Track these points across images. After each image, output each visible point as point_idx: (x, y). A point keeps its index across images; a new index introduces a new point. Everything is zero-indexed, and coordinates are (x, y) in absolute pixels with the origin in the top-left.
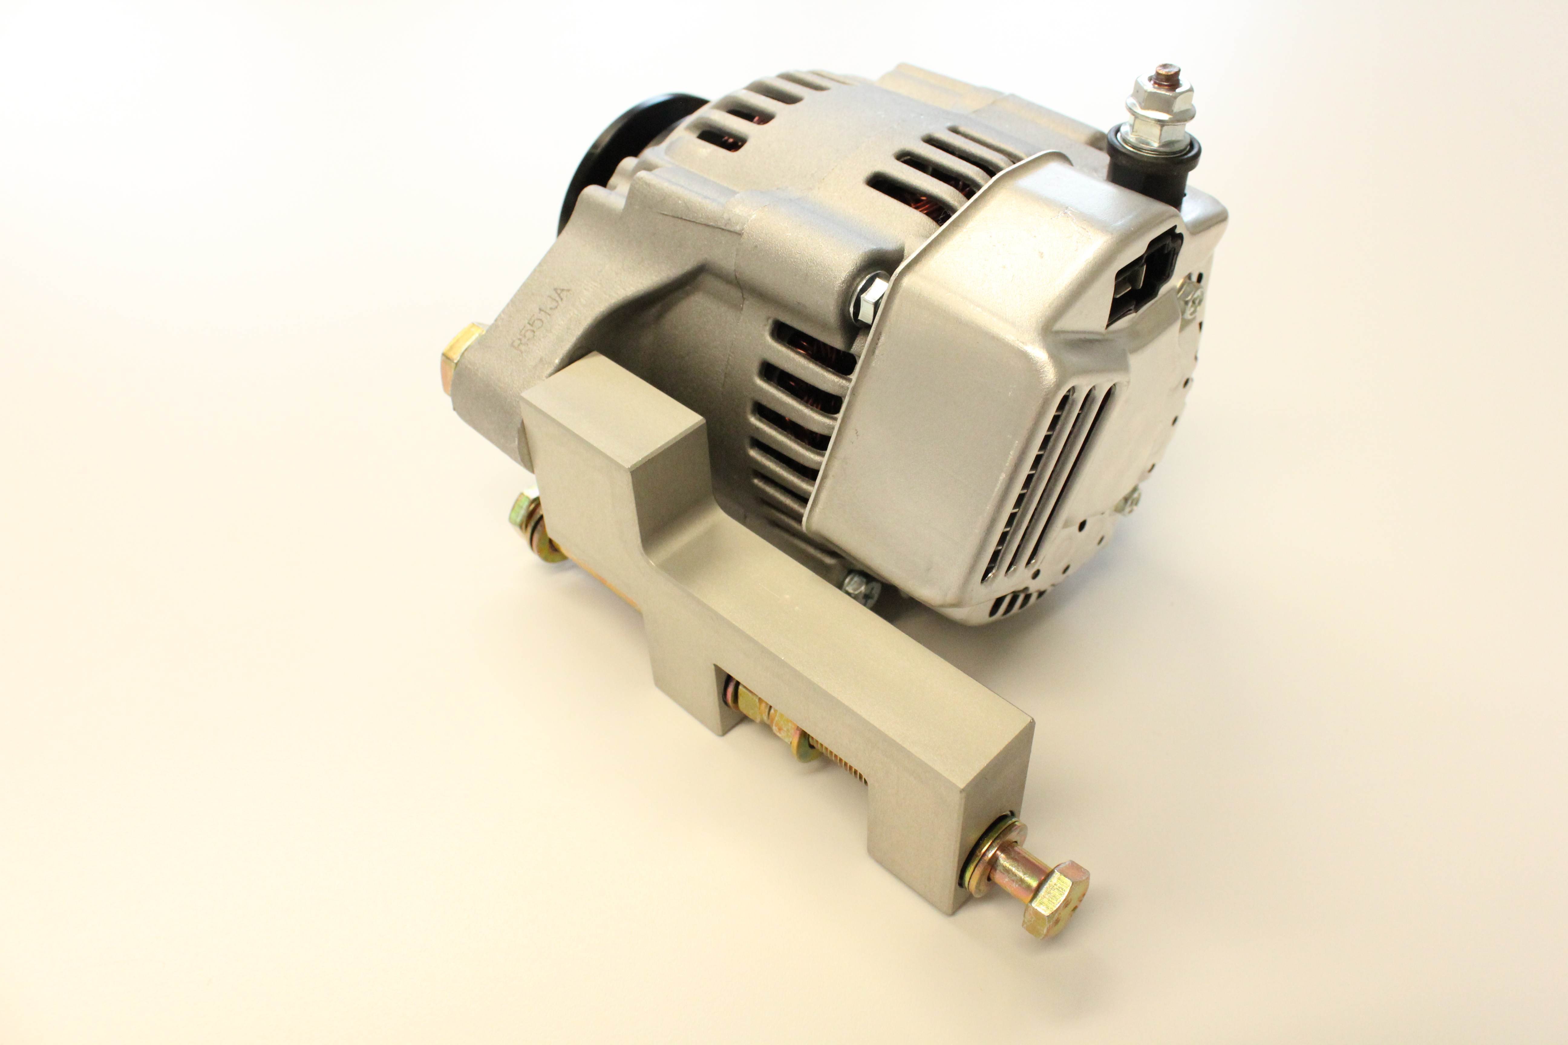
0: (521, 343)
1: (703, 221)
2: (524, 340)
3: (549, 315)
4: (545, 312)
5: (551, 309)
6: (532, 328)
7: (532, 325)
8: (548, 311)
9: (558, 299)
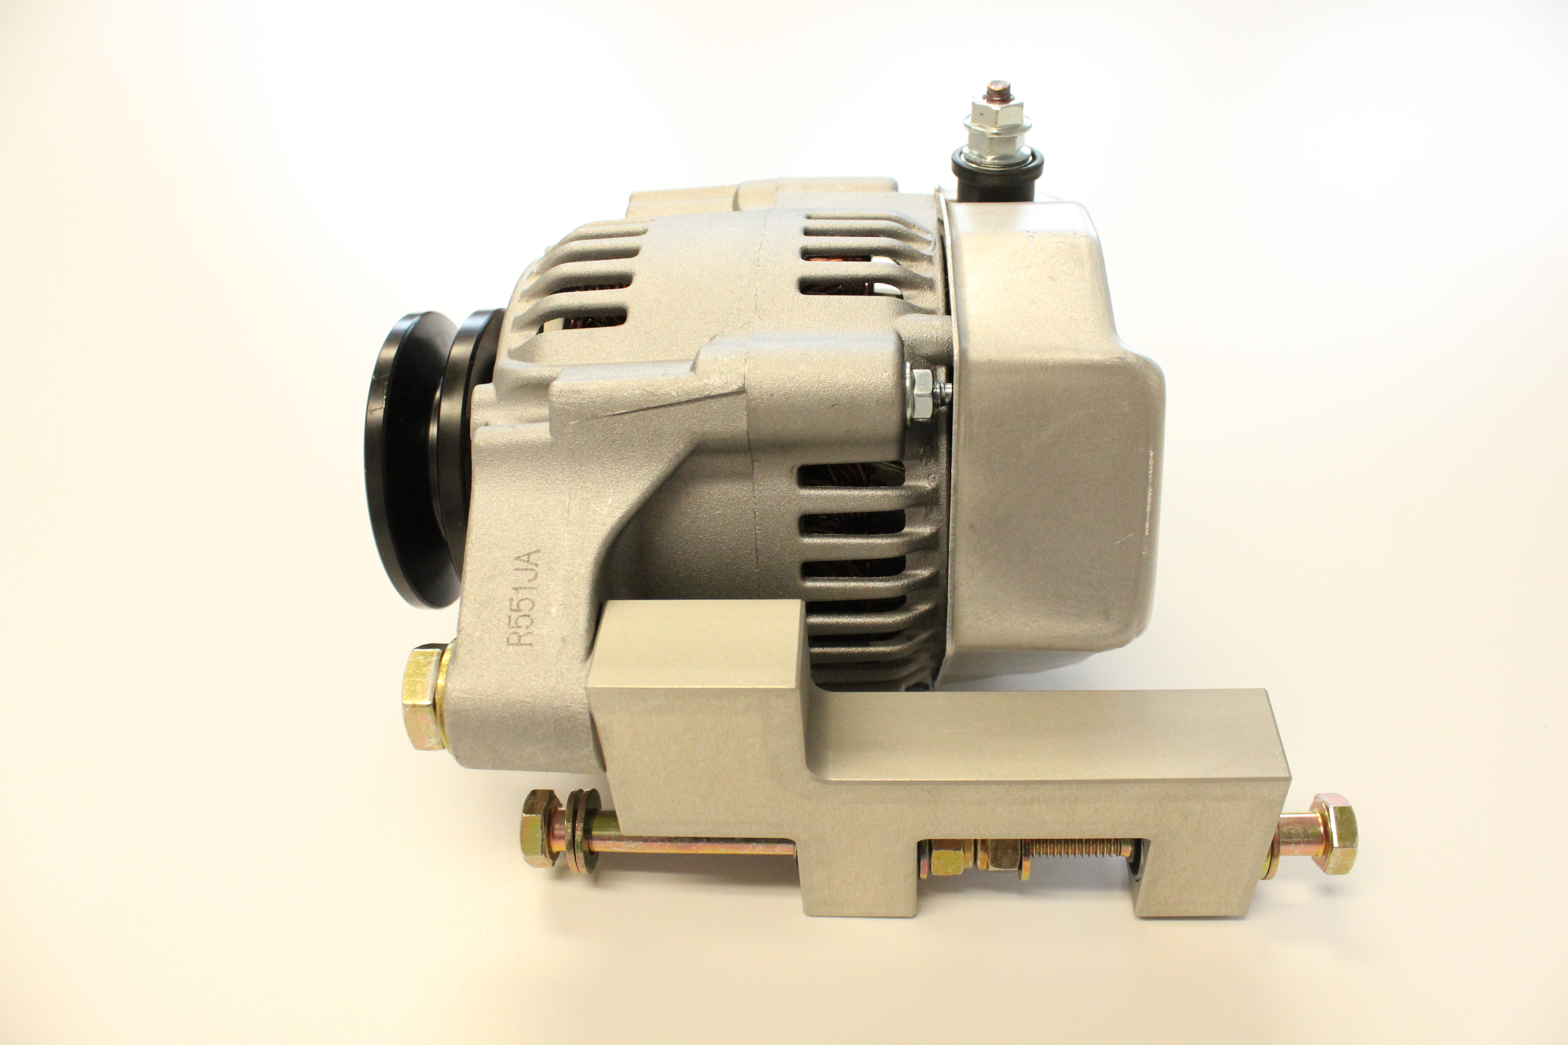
0: (520, 637)
1: (684, 399)
2: (521, 631)
3: (534, 588)
4: (525, 588)
5: (529, 581)
6: (520, 614)
7: (519, 610)
8: (530, 585)
9: (534, 567)
